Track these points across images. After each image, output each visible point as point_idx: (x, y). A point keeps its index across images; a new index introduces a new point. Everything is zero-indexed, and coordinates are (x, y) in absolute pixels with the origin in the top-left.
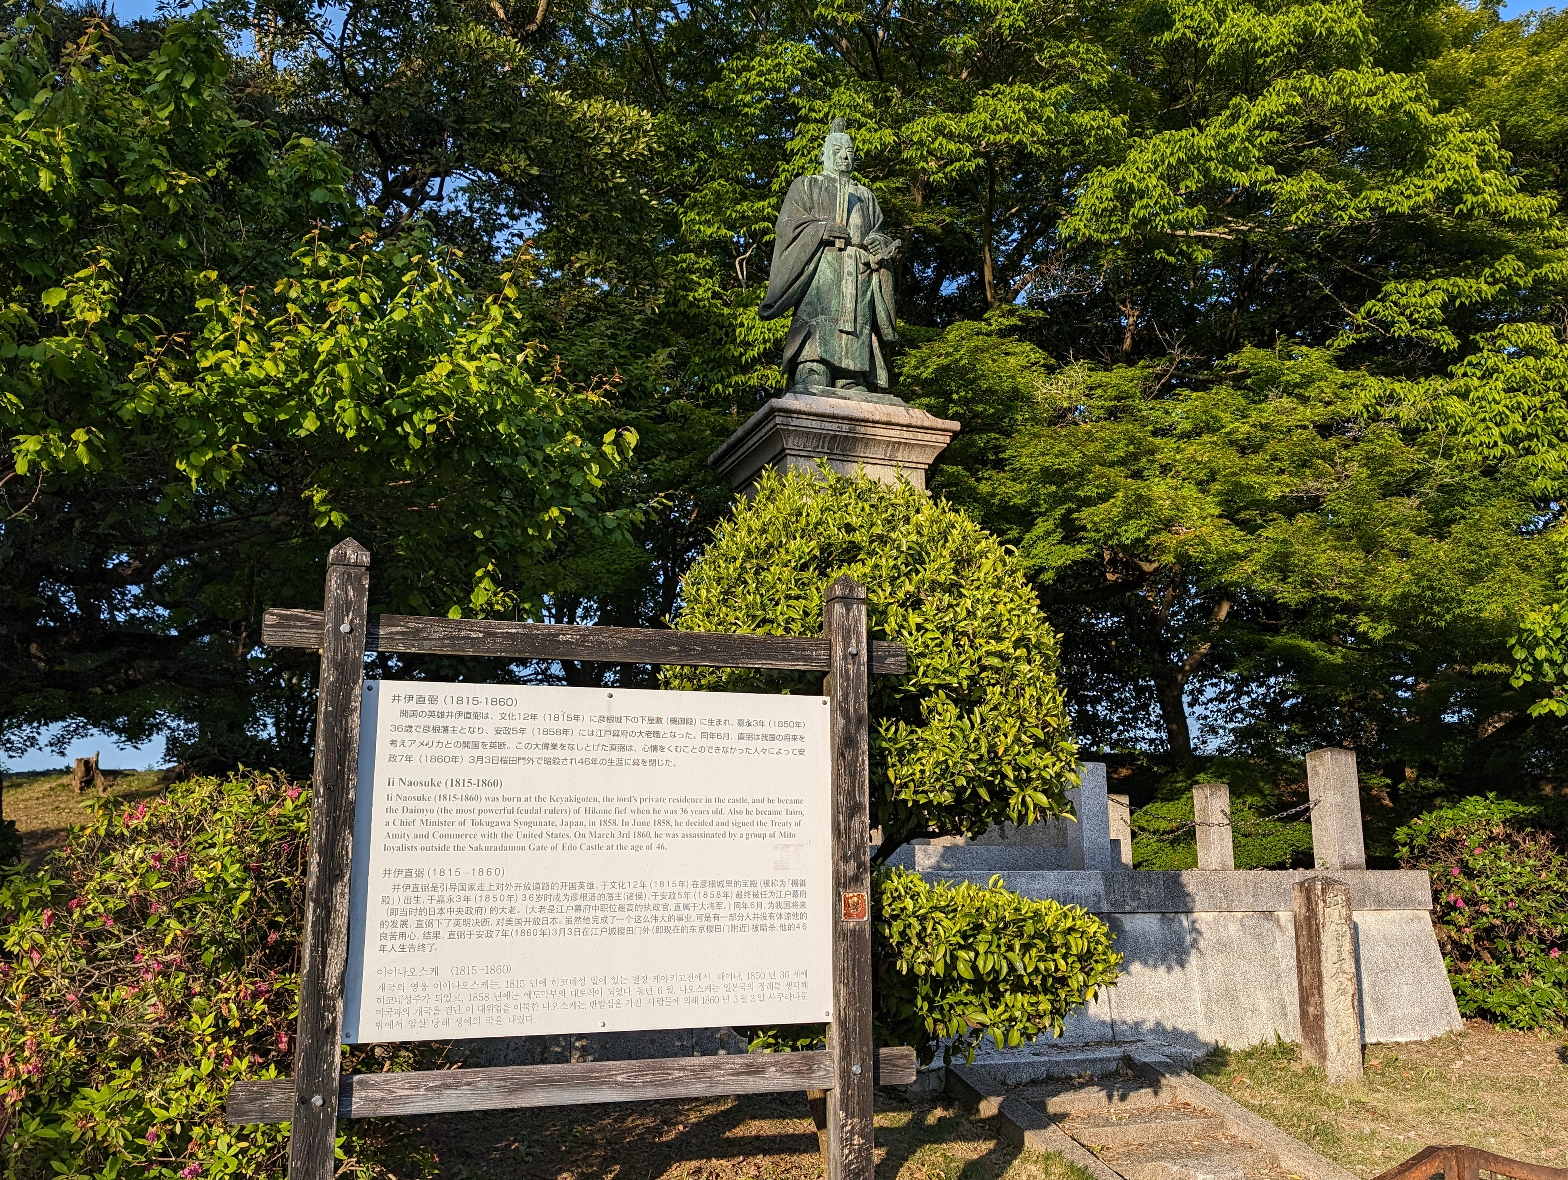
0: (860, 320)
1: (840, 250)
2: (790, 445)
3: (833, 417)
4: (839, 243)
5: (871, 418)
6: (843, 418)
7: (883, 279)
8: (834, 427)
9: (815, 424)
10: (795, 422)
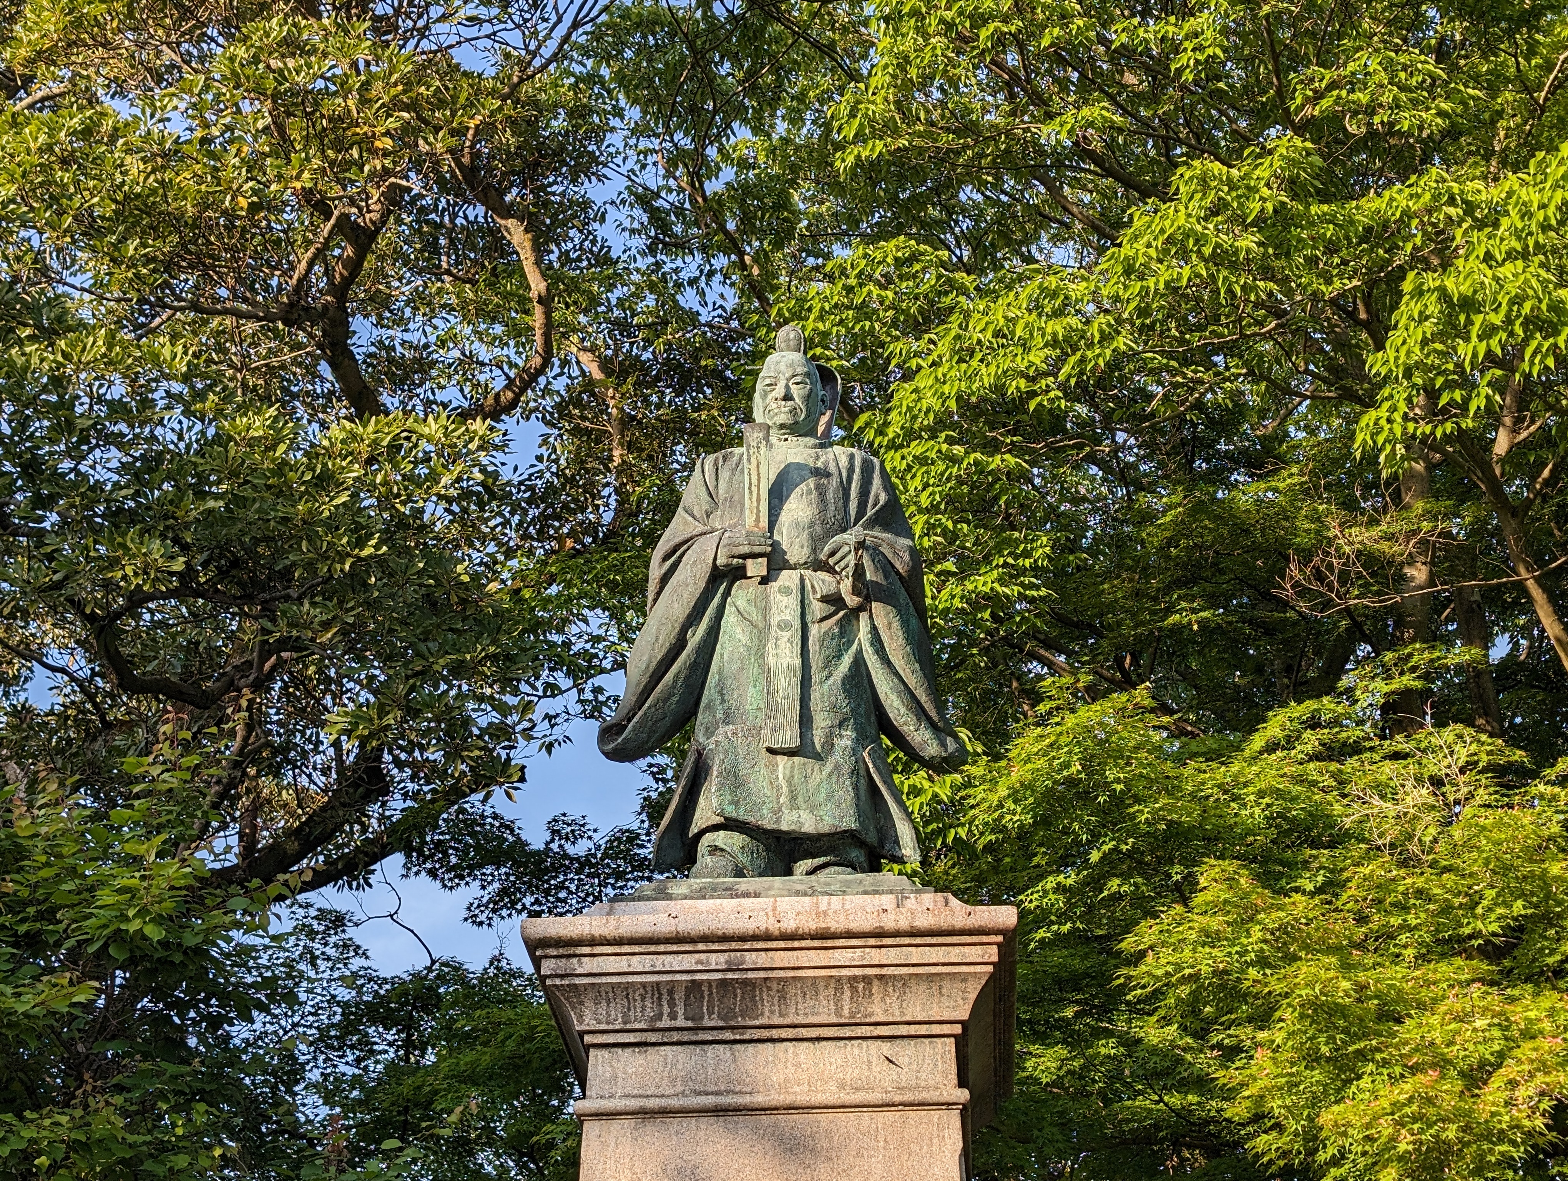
0: (821, 722)
1: (764, 581)
2: (587, 1022)
3: (678, 939)
4: (756, 568)
5: (774, 928)
6: (705, 938)
7: (880, 623)
8: (688, 962)
9: (637, 963)
10: (589, 965)
